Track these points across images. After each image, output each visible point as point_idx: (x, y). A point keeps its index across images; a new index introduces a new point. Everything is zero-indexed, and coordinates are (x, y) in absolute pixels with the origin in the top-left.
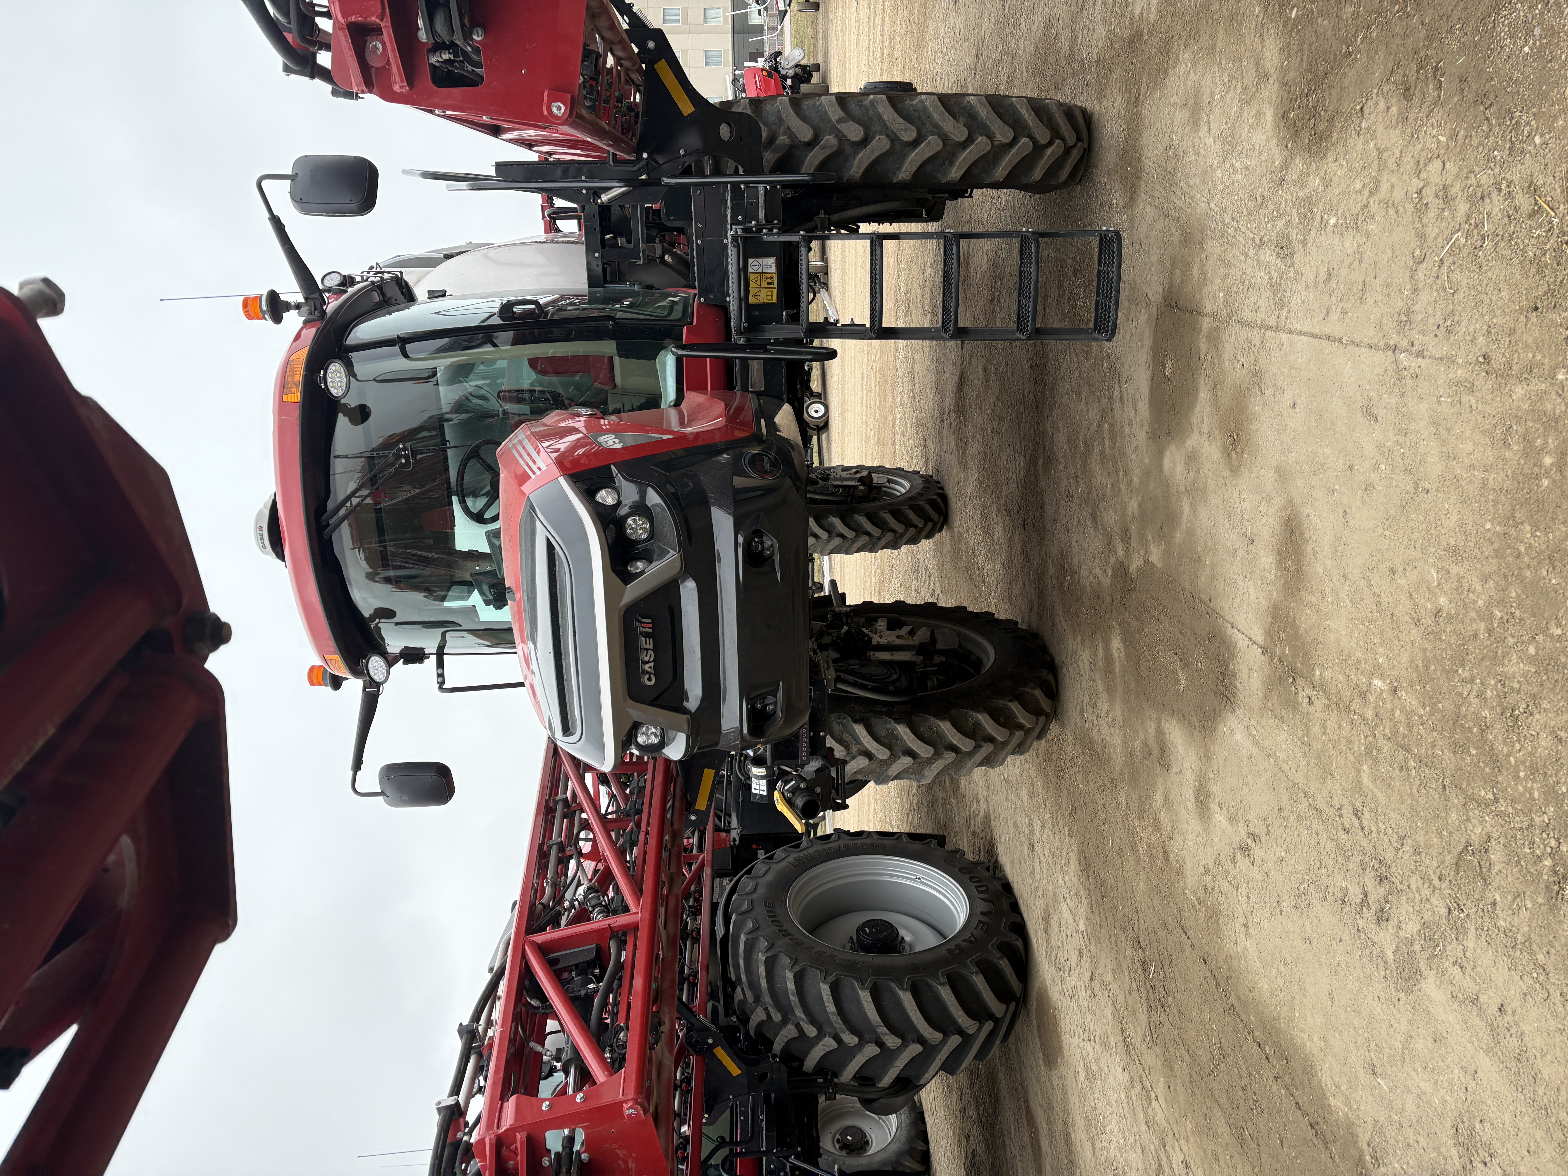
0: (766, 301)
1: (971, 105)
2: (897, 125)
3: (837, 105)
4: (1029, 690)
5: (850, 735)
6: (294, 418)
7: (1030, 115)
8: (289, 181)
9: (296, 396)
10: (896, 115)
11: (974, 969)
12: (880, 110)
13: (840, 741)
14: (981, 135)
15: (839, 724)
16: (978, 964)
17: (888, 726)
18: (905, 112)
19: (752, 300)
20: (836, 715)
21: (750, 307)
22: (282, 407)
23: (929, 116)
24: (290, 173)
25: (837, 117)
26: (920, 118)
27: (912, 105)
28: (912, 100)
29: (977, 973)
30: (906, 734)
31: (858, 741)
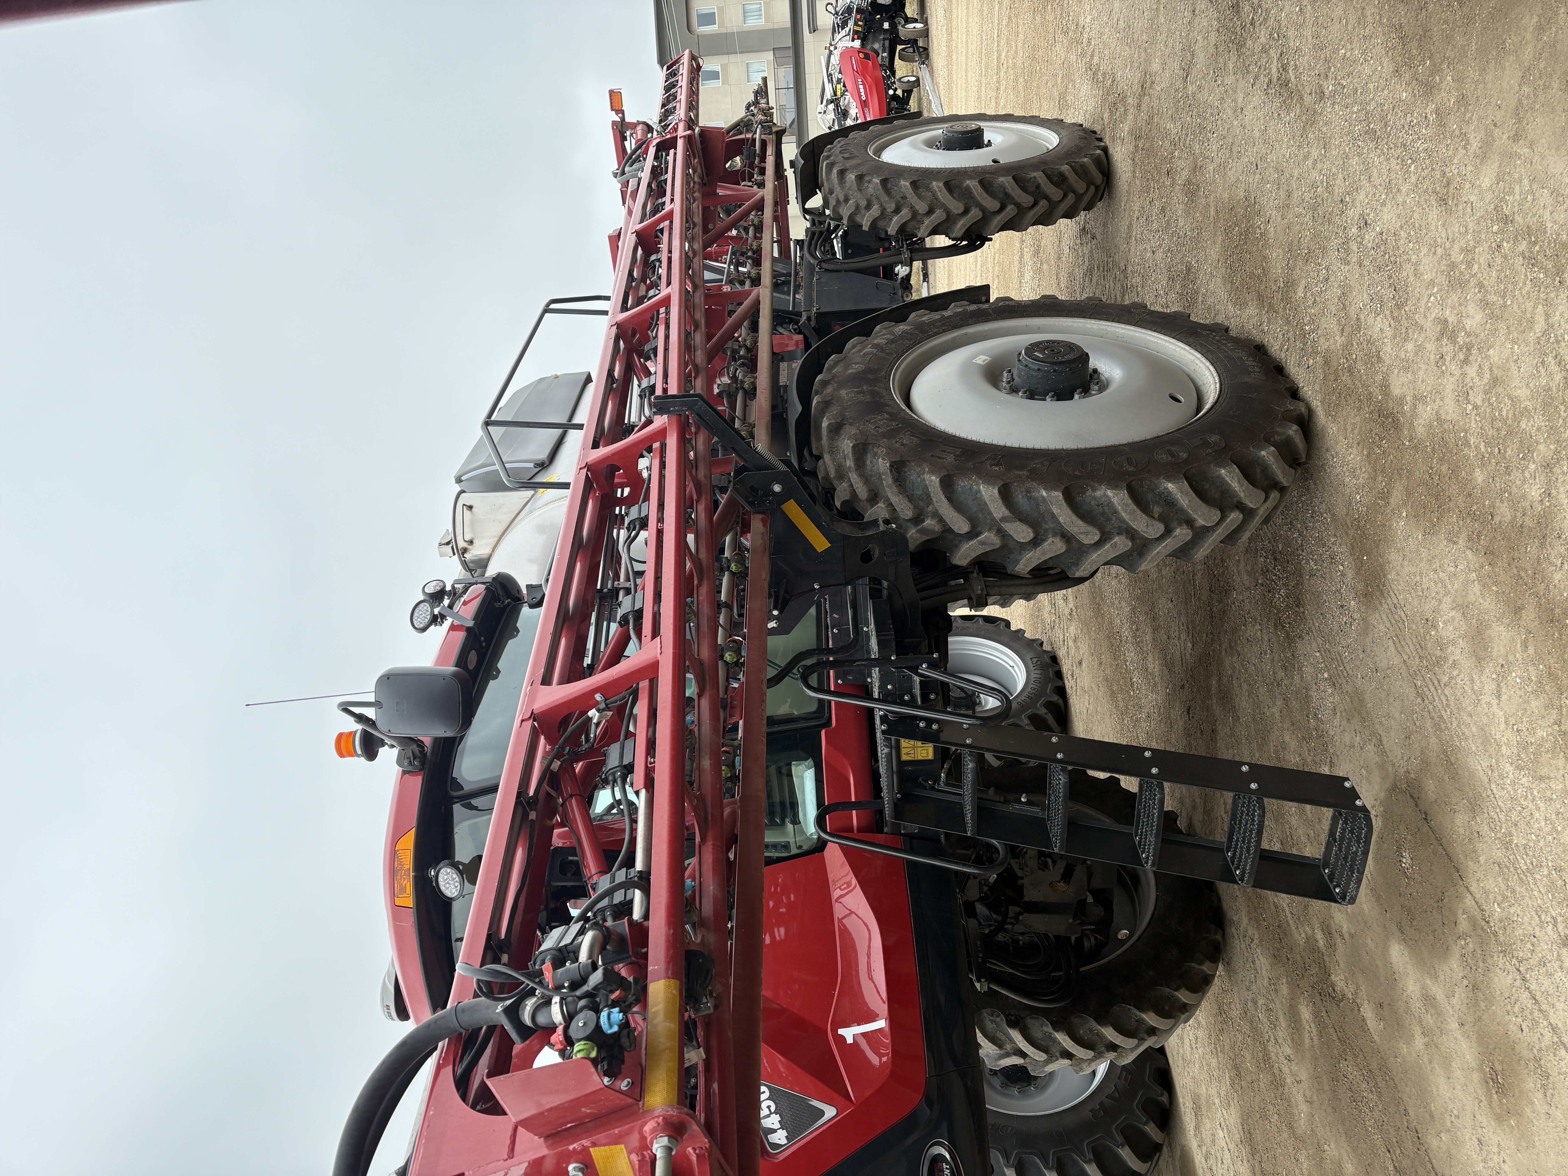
0: (920, 758)
1: (1169, 492)
2: (1076, 529)
3: (1000, 501)
4: (1196, 966)
5: (1005, 1034)
6: (410, 923)
7: (1241, 485)
8: (373, 709)
9: (408, 900)
10: (1074, 518)
11: (1120, 1139)
12: (1055, 510)
13: (993, 1040)
14: (1180, 524)
15: (992, 1021)
16: (1123, 1132)
17: (1045, 1029)
18: (1085, 507)
19: (904, 758)
20: (989, 1010)
21: (902, 764)
22: (396, 910)
23: (1116, 512)
24: (373, 700)
25: (1000, 515)
26: (1103, 513)
27: (1094, 498)
28: (1094, 490)
29: (1123, 1146)
30: (1065, 1041)
31: (1012, 1041)
